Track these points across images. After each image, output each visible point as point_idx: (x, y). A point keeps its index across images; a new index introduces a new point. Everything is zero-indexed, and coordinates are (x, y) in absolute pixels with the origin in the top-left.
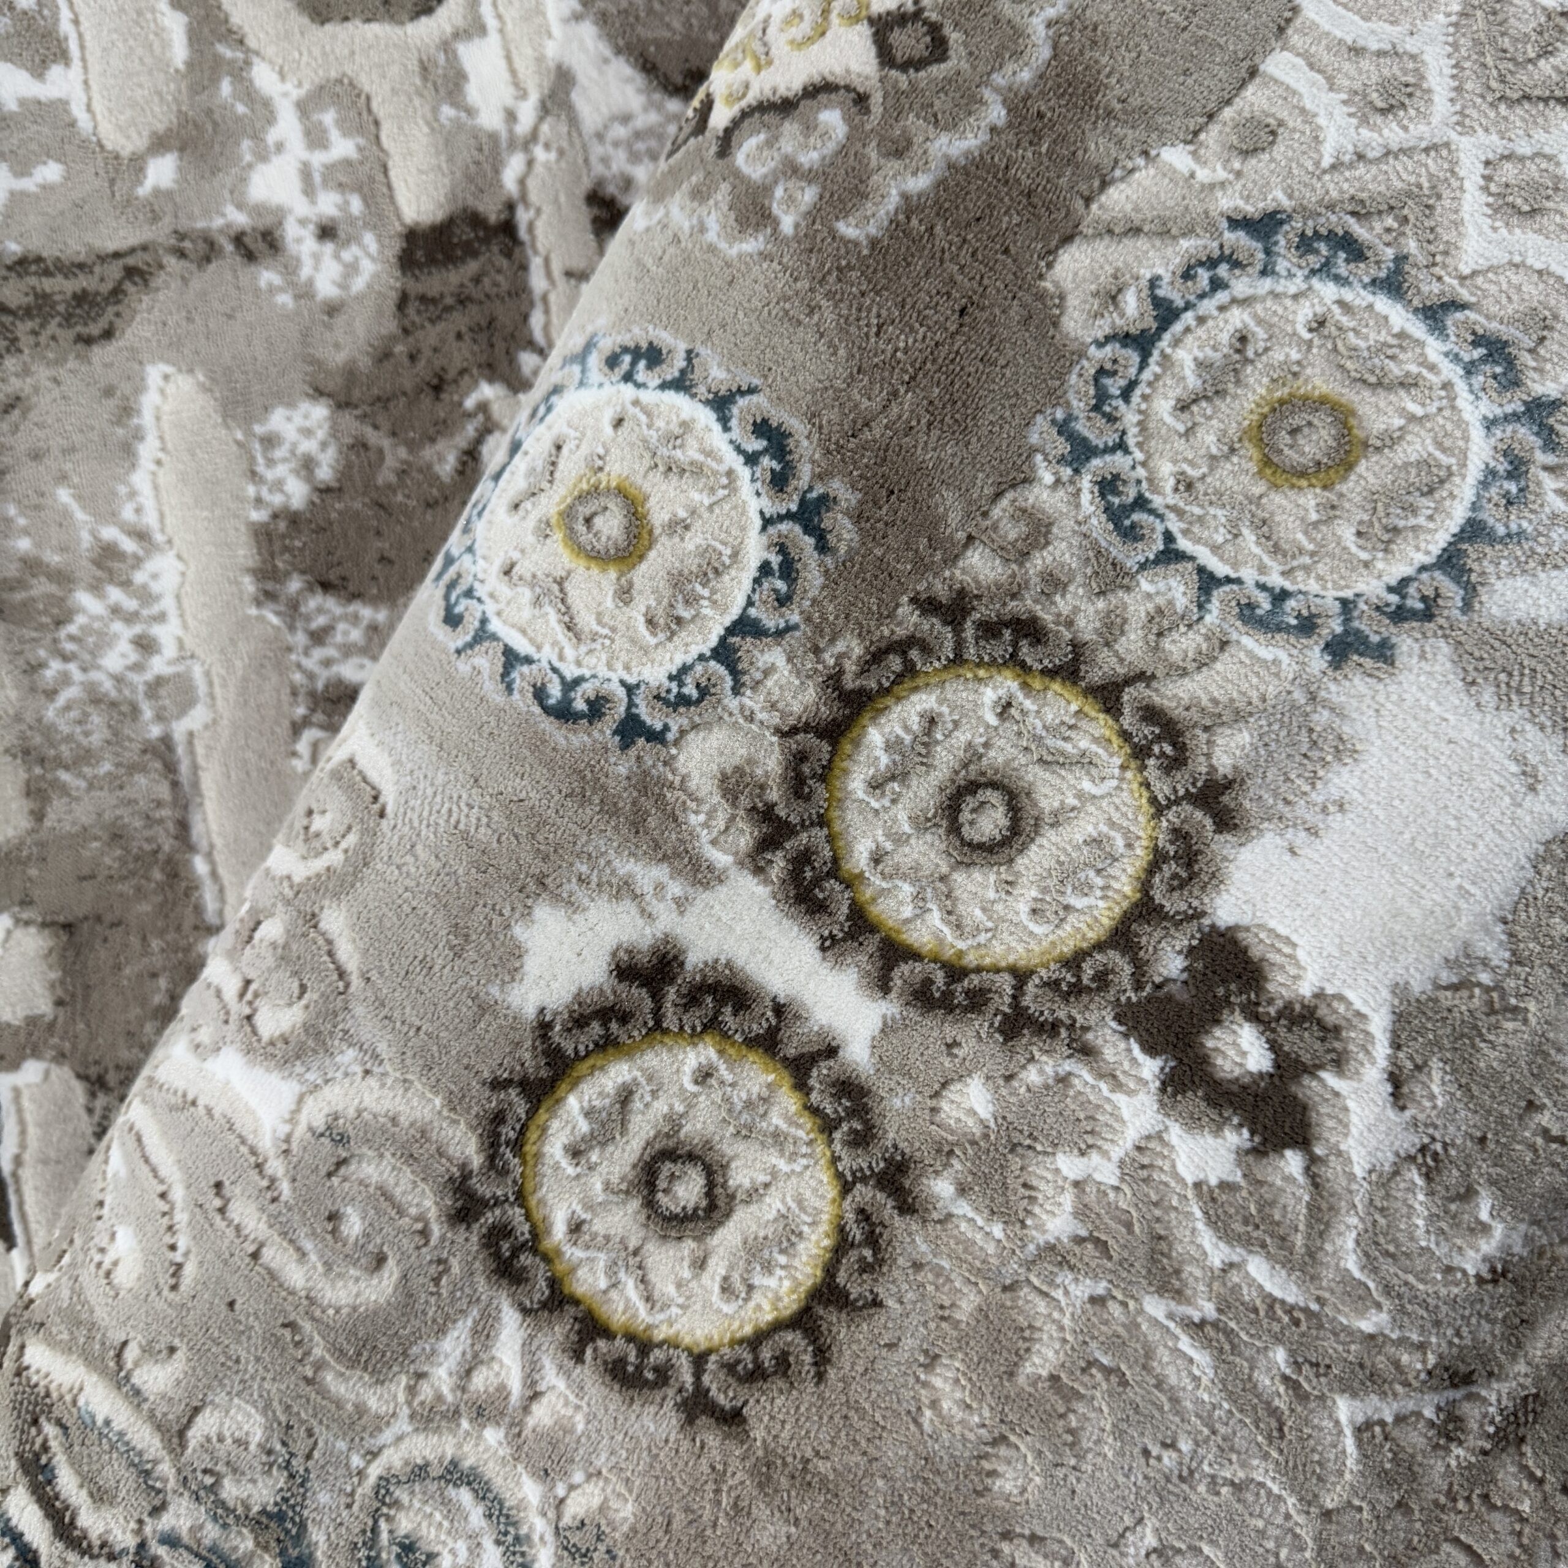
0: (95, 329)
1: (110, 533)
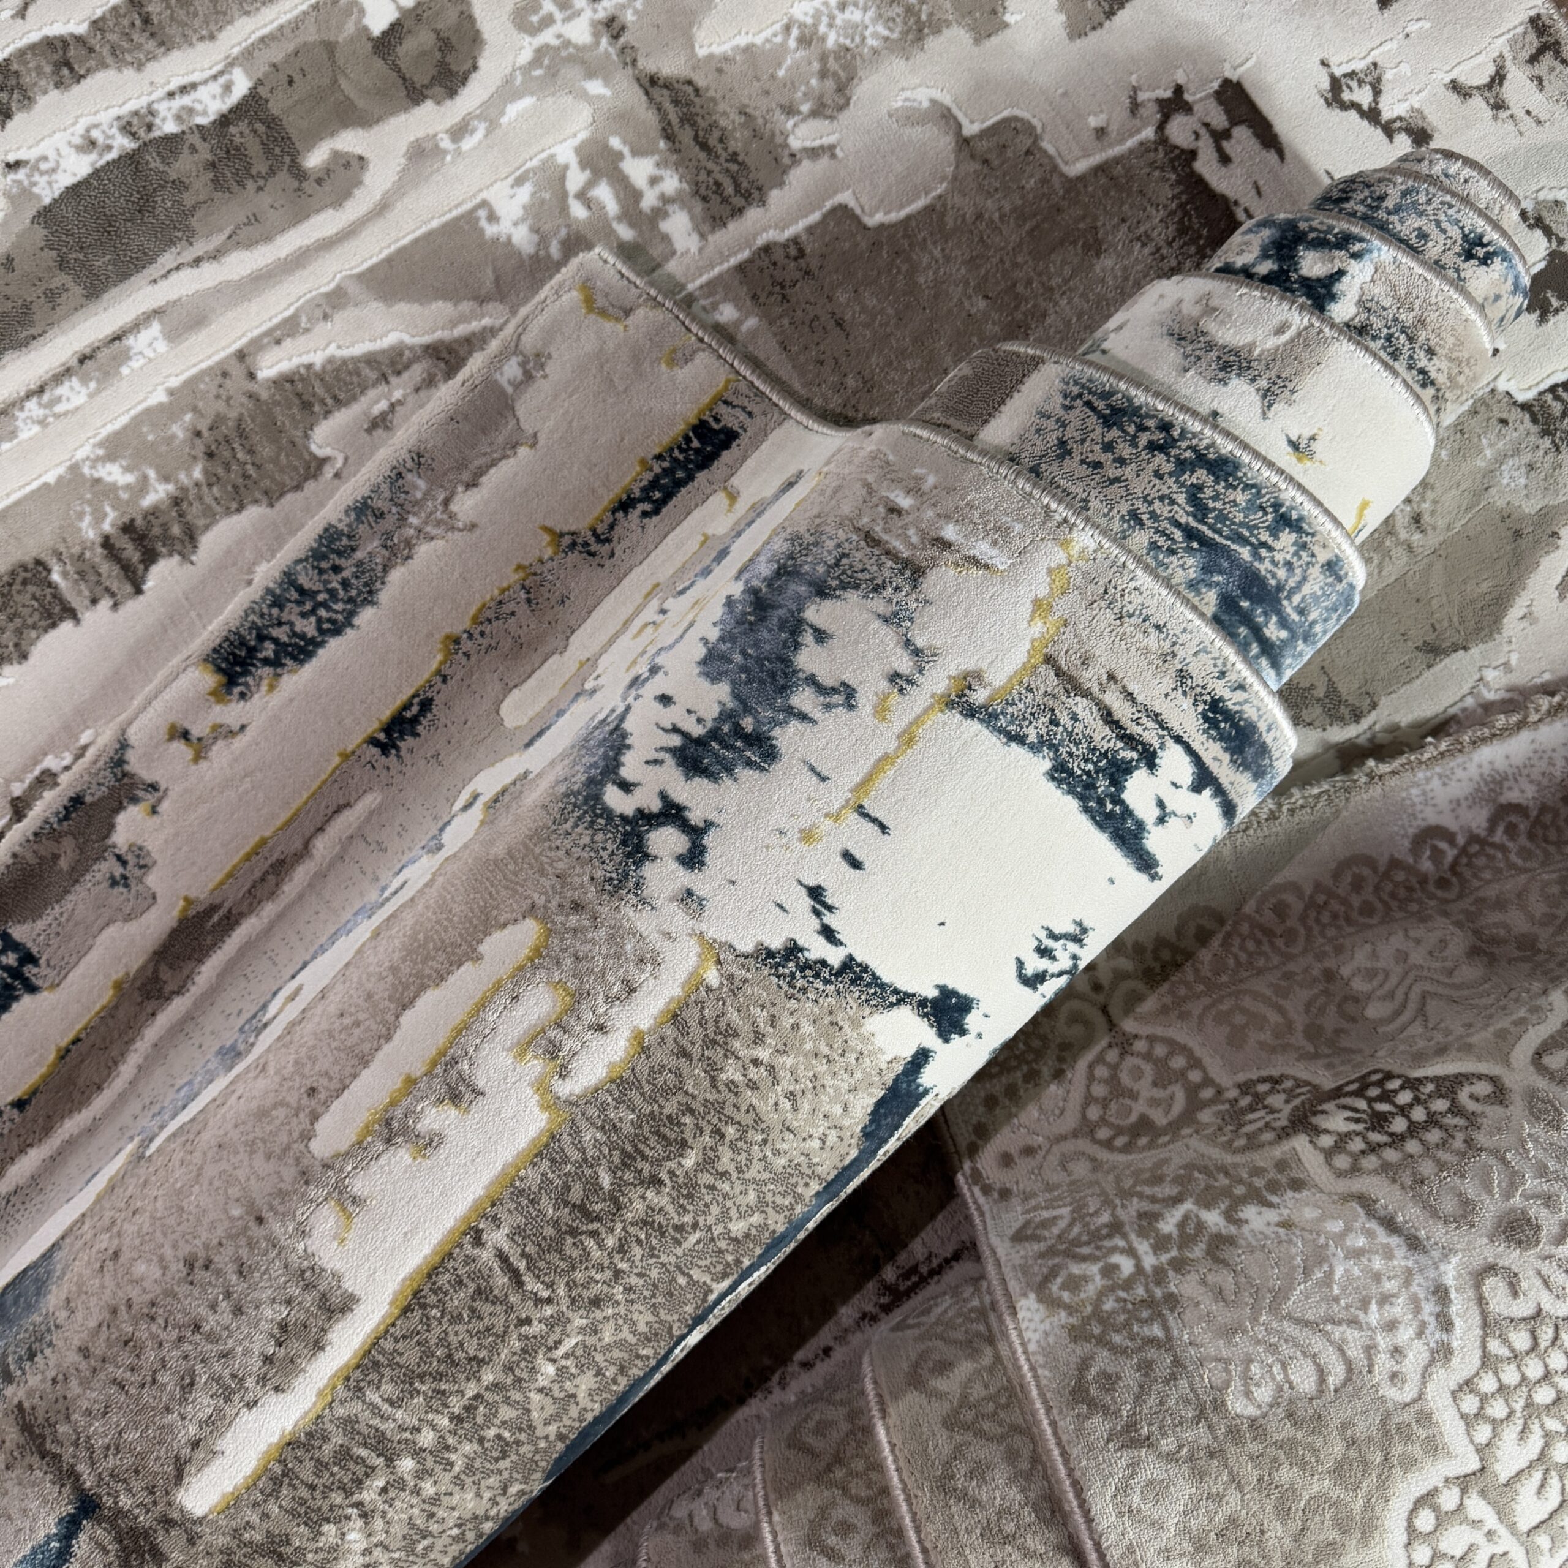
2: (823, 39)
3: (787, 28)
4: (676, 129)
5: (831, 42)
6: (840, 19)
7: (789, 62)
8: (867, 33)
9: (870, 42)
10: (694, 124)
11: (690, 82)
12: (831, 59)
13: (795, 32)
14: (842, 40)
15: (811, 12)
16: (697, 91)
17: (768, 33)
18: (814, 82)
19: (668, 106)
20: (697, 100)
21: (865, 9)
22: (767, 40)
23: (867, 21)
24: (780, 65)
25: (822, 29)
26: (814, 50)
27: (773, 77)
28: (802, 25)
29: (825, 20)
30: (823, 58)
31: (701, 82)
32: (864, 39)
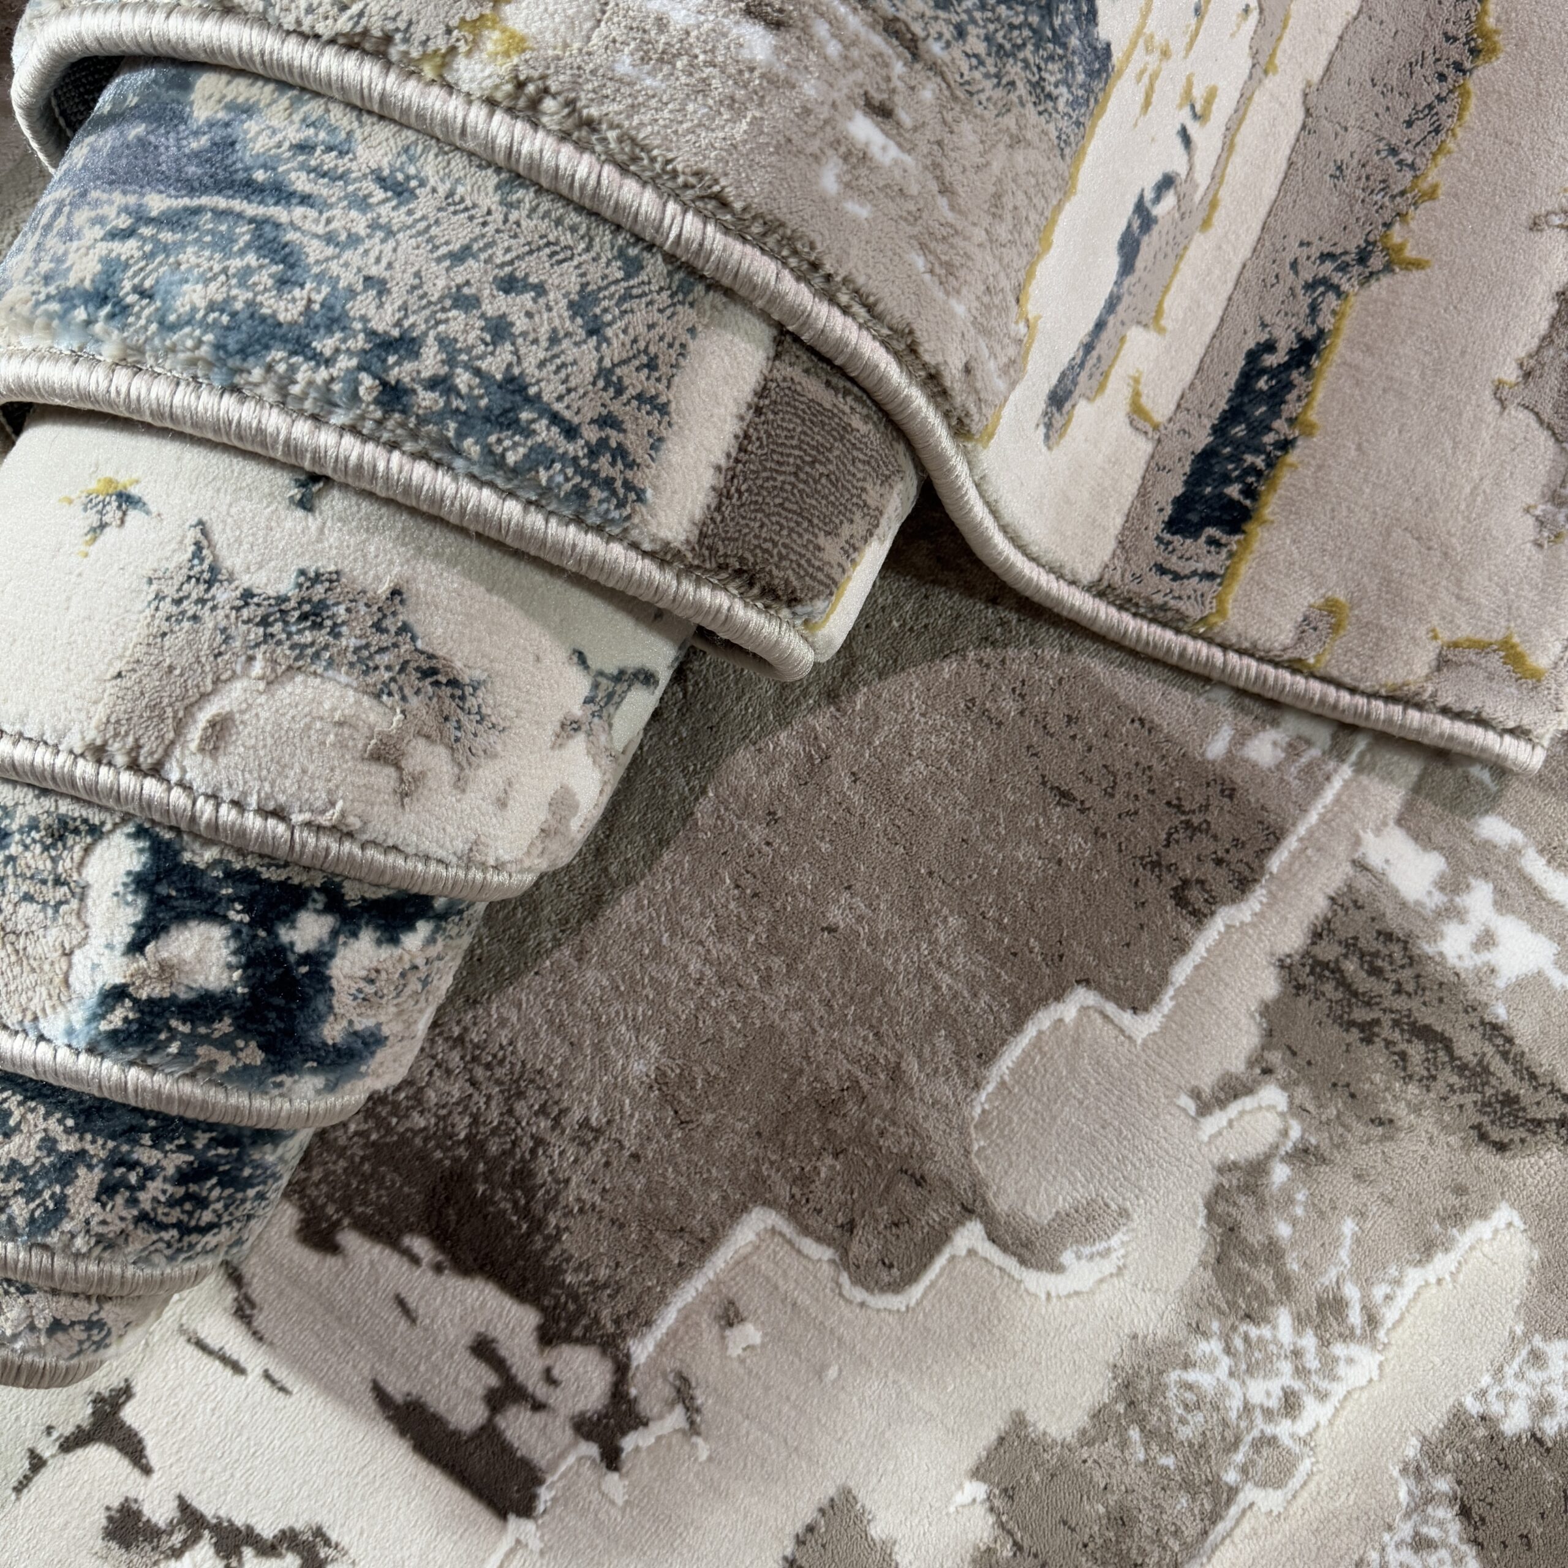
0: (1496, 1134)
1: (1351, 1292)
2: (1300, 1321)
3: (1372, 1320)
4: (1489, 1050)
5: (1284, 1319)
6: (1285, 1375)
7: (1344, 1254)
8: (1225, 1362)
9: (1212, 1347)
10: (1462, 1069)
11: (1501, 1147)
12: (1271, 1286)
13: (1355, 1317)
14: (1266, 1332)
15: (1342, 1369)
16: (1483, 1137)
17: (1403, 1298)
18: (1284, 1230)
19: (1523, 1090)
20: (1476, 1119)
21: (1247, 1409)
22: (1398, 1282)
23: (1234, 1386)
24: (1358, 1241)
25: (1309, 1342)
26: (1307, 1297)
27: (1361, 1214)
28: (1348, 1336)
29: (1312, 1362)
30: (1285, 1285)
31: (1483, 1155)
32: (1228, 1350)
